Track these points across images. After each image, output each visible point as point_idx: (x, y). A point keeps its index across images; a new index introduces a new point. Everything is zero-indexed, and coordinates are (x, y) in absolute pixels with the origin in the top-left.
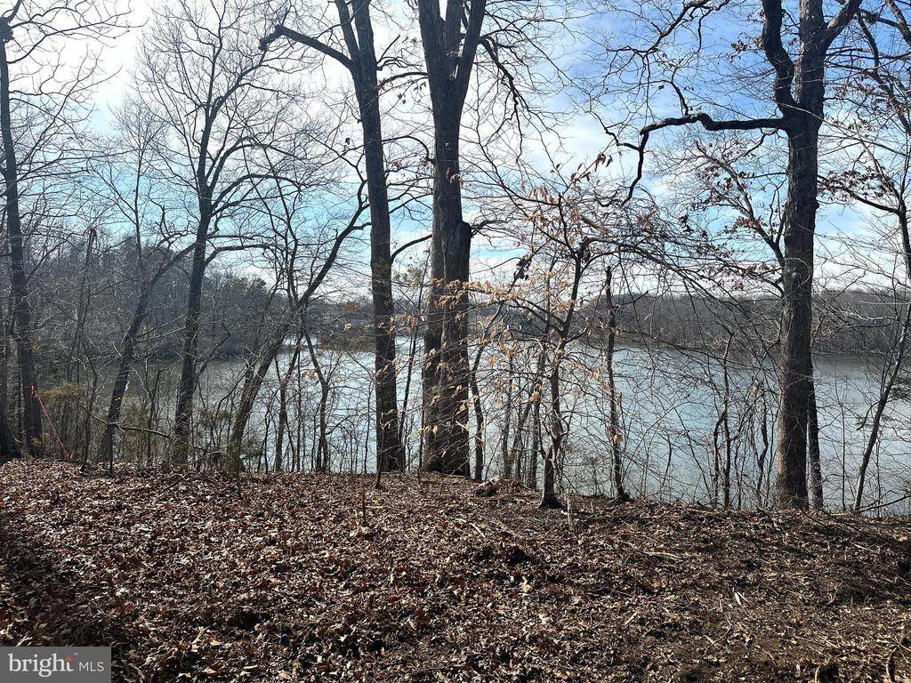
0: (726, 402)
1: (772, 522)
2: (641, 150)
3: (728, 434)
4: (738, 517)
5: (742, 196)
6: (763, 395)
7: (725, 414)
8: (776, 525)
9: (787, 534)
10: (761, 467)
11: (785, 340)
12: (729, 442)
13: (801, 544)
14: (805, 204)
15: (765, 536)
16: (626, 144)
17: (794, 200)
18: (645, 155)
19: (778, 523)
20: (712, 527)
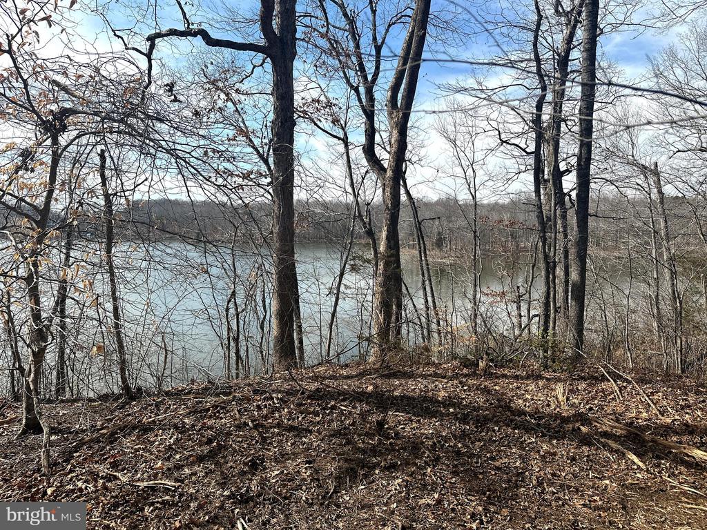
0: (234, 283)
1: (272, 399)
2: (149, 56)
3: (237, 309)
4: (242, 400)
5: (240, 119)
6: (262, 275)
7: (234, 292)
8: (276, 401)
9: (286, 410)
10: (262, 328)
11: (276, 230)
12: (238, 315)
13: (298, 418)
14: (286, 121)
15: (266, 417)
16: (134, 49)
17: (278, 118)
18: (153, 62)
19: (278, 399)
20: (218, 418)
